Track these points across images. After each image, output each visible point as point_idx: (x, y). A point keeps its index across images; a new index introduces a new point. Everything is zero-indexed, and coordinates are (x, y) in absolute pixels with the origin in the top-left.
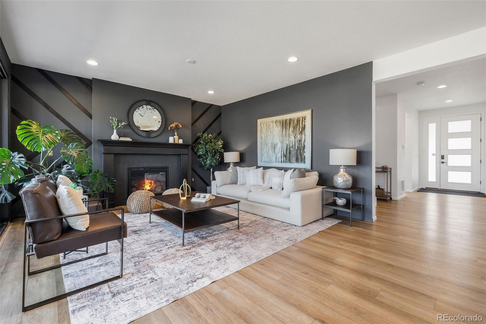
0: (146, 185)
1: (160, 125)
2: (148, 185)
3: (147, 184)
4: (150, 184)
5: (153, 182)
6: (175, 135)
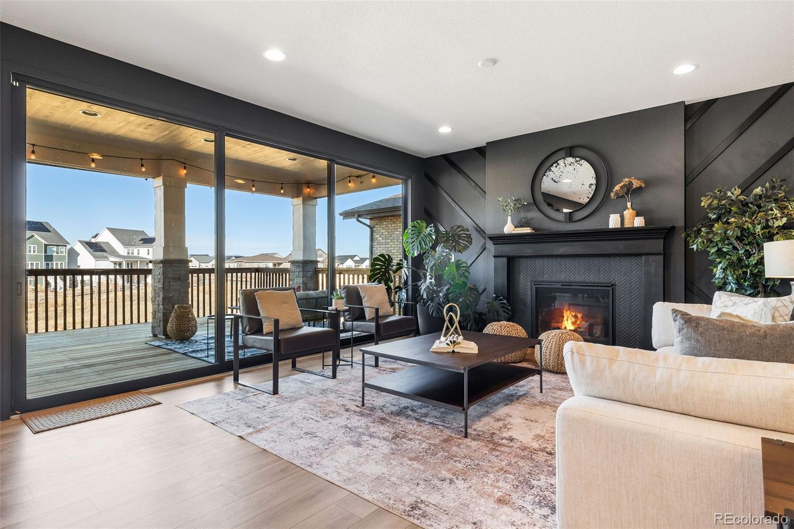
0: (565, 319)
1: (593, 192)
2: (570, 321)
3: (568, 317)
4: (573, 320)
5: (579, 316)
6: (626, 208)
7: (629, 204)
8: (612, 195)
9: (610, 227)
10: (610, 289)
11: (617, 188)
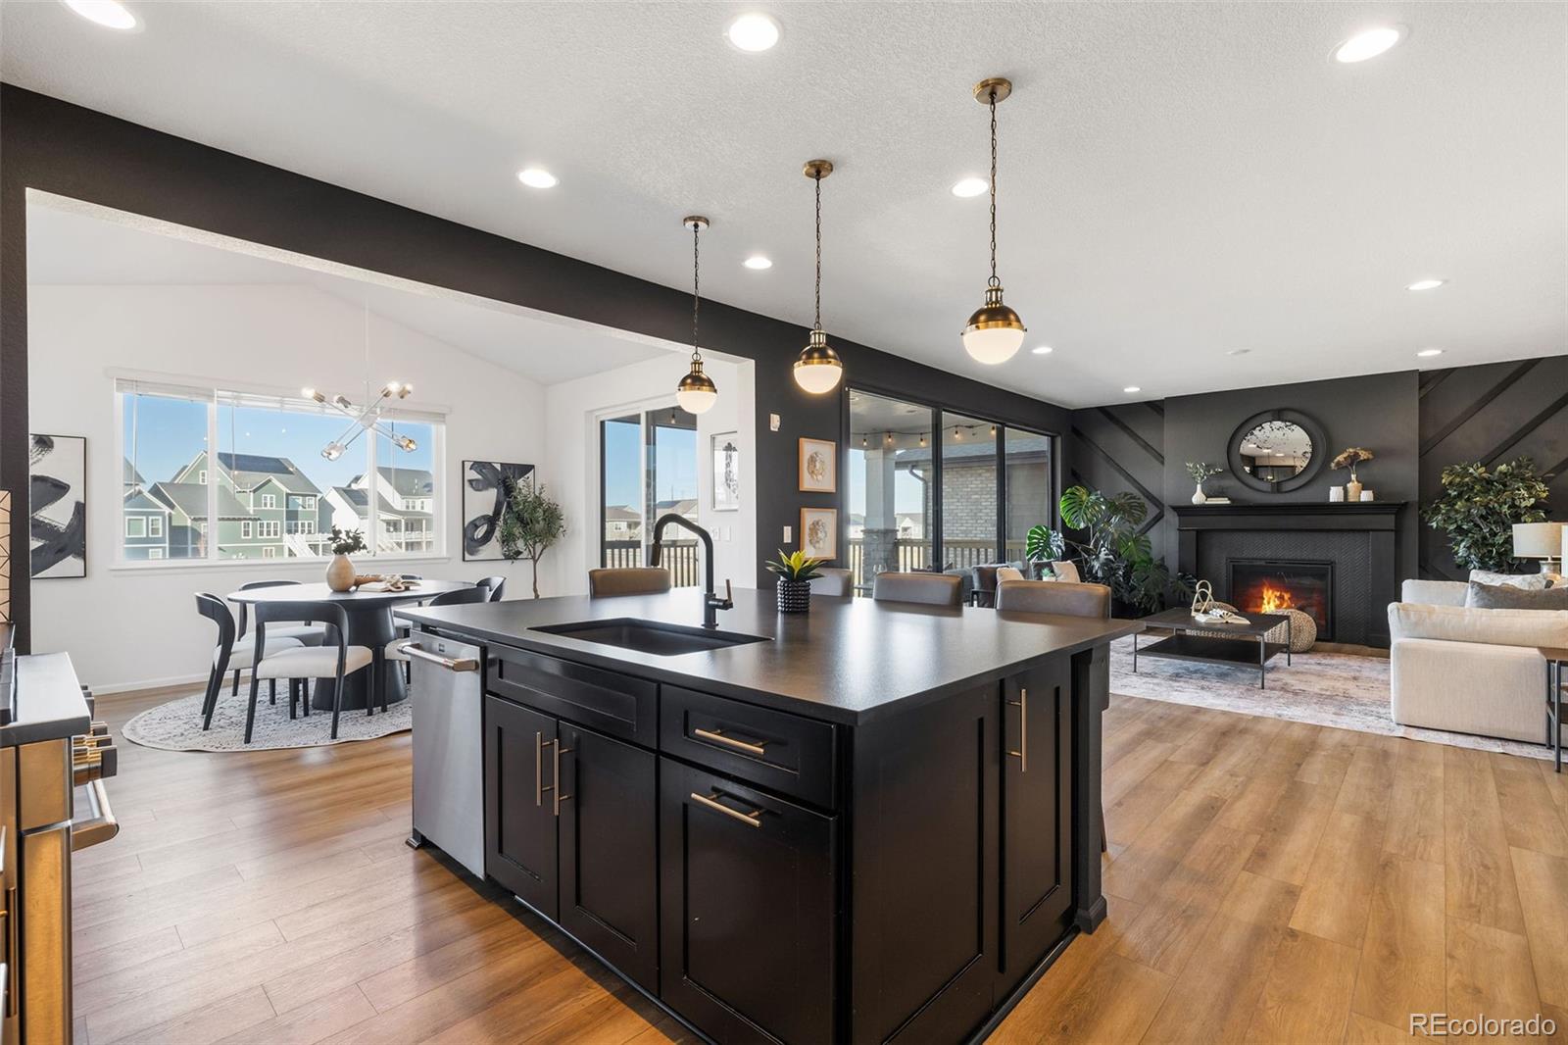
0: (1265, 601)
1: (1308, 460)
3: (1270, 598)
4: (1278, 602)
5: (1286, 596)
6: (1350, 481)
7: (1353, 477)
8: (1333, 465)
9: (1331, 500)
10: (1329, 567)
11: (1340, 458)
